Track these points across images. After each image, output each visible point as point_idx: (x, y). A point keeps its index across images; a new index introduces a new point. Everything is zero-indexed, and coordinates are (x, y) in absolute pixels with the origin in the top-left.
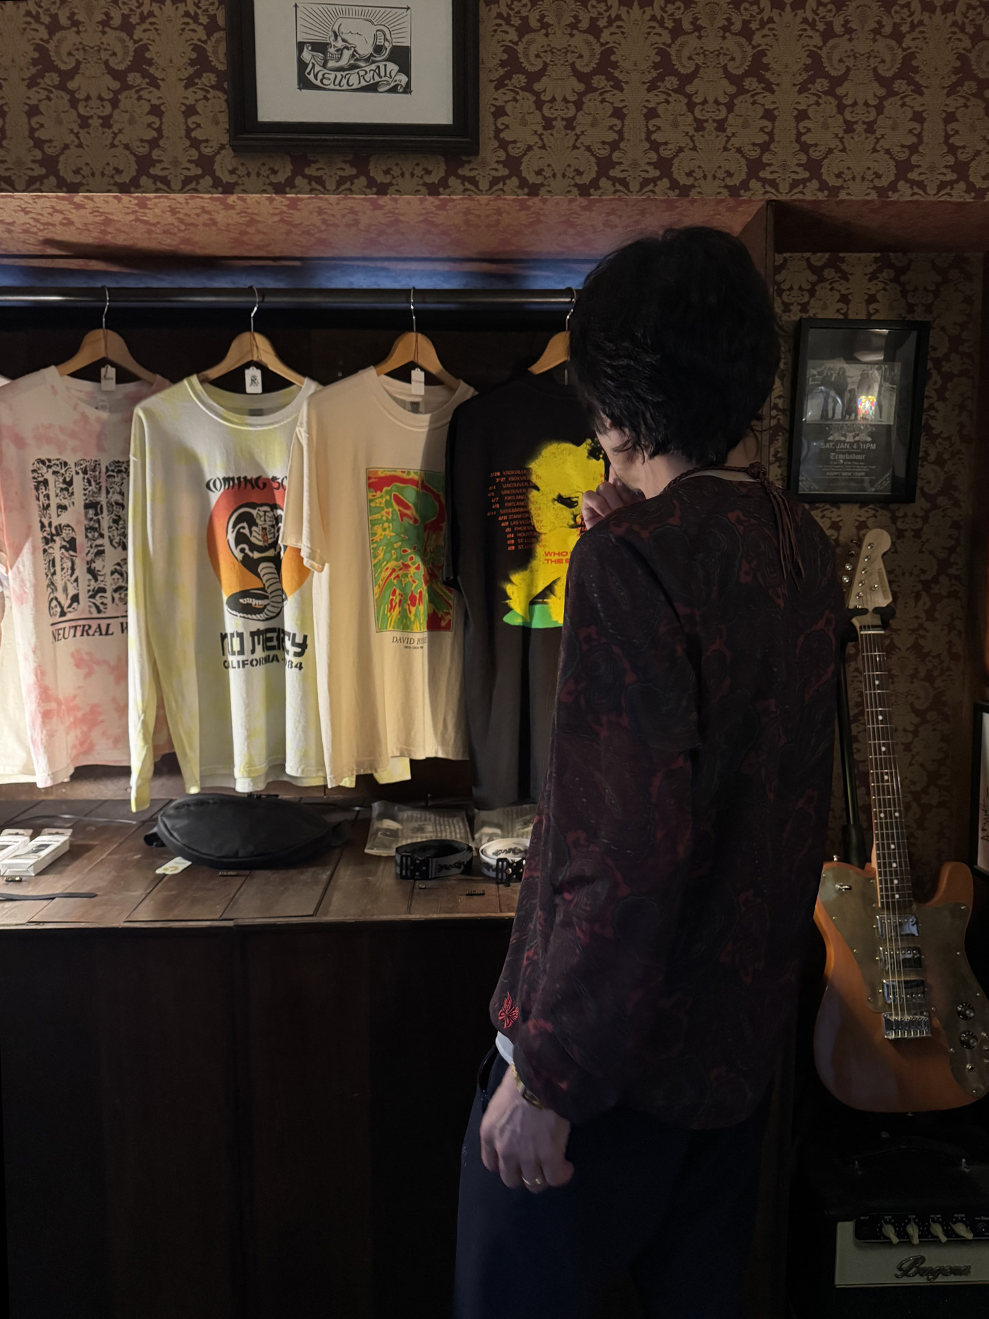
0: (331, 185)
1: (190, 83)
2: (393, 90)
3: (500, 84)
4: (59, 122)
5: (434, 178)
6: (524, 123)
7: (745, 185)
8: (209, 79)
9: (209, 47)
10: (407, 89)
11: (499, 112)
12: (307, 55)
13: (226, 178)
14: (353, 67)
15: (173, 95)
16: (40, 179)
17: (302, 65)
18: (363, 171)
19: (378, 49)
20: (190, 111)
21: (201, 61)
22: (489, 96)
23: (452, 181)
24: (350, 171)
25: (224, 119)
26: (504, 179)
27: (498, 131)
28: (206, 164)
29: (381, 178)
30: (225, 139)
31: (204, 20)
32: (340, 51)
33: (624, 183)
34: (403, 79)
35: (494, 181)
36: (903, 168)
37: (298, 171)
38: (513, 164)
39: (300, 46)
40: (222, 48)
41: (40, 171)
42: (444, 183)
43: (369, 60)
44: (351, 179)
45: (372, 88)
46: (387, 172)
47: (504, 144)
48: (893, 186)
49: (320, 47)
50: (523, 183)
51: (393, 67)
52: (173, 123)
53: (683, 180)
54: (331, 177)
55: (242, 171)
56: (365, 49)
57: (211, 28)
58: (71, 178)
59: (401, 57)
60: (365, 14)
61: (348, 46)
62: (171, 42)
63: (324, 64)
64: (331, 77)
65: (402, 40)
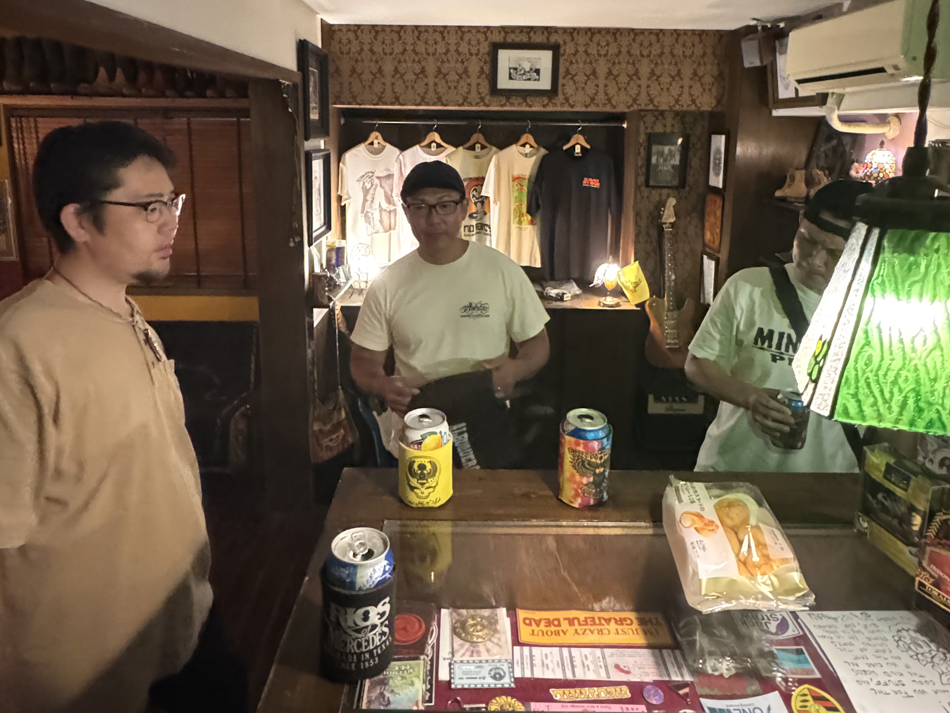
0: (516, 104)
1: (479, 77)
2: (535, 80)
3: (564, 78)
4: (443, 87)
5: (545, 101)
6: (570, 88)
7: (632, 106)
8: (485, 76)
9: (485, 68)
10: (539, 80)
11: (563, 85)
12: (512, 71)
13: (487, 101)
14: (524, 74)
15: (474, 80)
16: (437, 104)
17: (510, 74)
18: (525, 101)
19: (531, 69)
20: (479, 85)
21: (482, 71)
22: (561, 81)
23: (550, 104)
24: (522, 101)
25: (488, 87)
26: (564, 102)
27: (563, 91)
28: (482, 99)
30: (488, 92)
31: (483, 60)
32: (521, 70)
33: (598, 105)
34: (537, 77)
35: (561, 102)
36: (677, 101)
37: (507, 101)
38: (567, 99)
39: (510, 69)
40: (489, 68)
41: (437, 100)
42: (547, 104)
43: (529, 72)
44: (522, 103)
45: (529, 79)
46: (532, 101)
47: (564, 94)
48: (674, 106)
49: (515, 69)
50: (570, 105)
51: (535, 74)
52: (474, 88)
53: (615, 104)
54: (516, 101)
55: (492, 100)
56: (528, 69)
57: (485, 62)
58: (445, 102)
59: (537, 71)
60: (529, 60)
61: (523, 68)
62: (474, 67)
63: (516, 73)
64: (518, 77)
65: (538, 67)
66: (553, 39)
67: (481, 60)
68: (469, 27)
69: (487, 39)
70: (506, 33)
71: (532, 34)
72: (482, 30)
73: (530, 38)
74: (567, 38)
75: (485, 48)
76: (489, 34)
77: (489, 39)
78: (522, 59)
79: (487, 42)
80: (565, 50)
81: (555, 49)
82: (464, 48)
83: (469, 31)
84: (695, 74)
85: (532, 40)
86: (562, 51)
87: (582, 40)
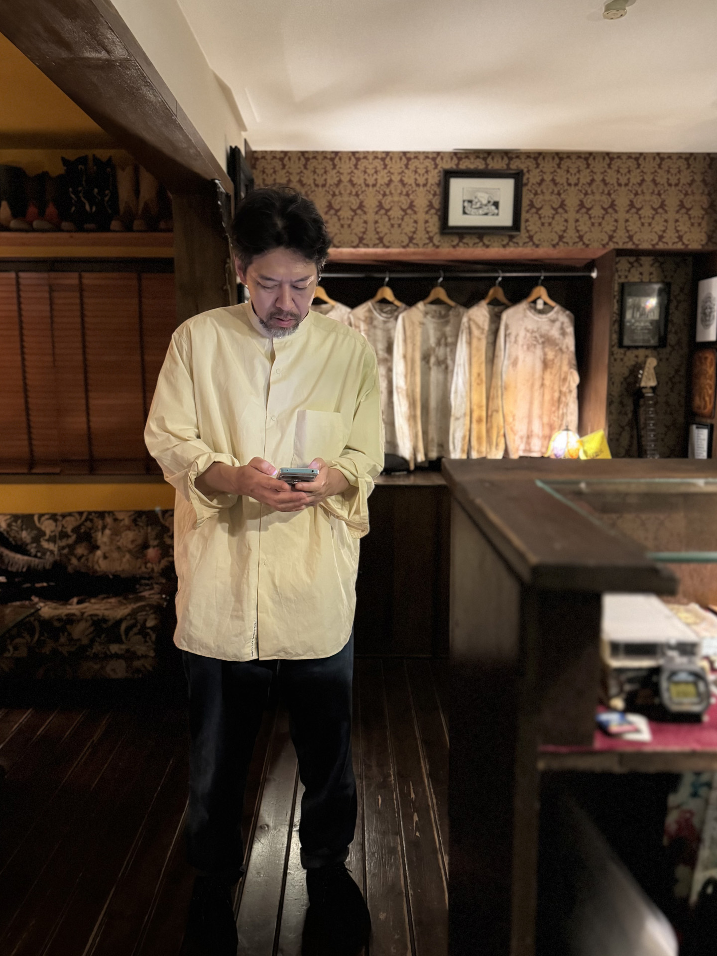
0: (471, 245)
1: (427, 212)
2: (493, 215)
3: (527, 212)
4: (384, 226)
5: (505, 243)
6: (535, 224)
7: (607, 244)
8: (433, 211)
9: (434, 201)
10: (497, 214)
11: (527, 221)
12: (466, 204)
13: (436, 243)
14: (480, 208)
15: (421, 216)
16: (378, 244)
17: (464, 207)
18: (482, 241)
19: (489, 202)
20: (426, 222)
21: (431, 206)
22: (524, 216)
24: (477, 241)
25: (437, 224)
26: (527, 243)
27: (526, 227)
28: (431, 239)
29: (486, 242)
30: (437, 230)
31: (432, 192)
32: (476, 203)
33: (567, 243)
34: (496, 211)
35: (525, 243)
36: (661, 238)
37: (460, 240)
38: (531, 238)
39: (464, 201)
40: (438, 202)
41: (377, 242)
42: (507, 245)
43: (486, 205)
44: (477, 243)
45: (486, 214)
46: (489, 241)
47: (528, 231)
48: (657, 244)
49: (470, 202)
50: (534, 244)
51: (493, 208)
52: (421, 226)
53: (587, 242)
54: (471, 243)
55: (442, 241)
56: (485, 202)
57: (435, 195)
58: (387, 244)
59: (496, 204)
60: (486, 191)
61: (479, 201)
62: (421, 200)
63: (471, 207)
64: (473, 211)
65: (496, 199)
66: (515, 165)
67: (430, 192)
68: (415, 153)
69: (436, 166)
70: (460, 159)
71: (489, 160)
72: (431, 156)
73: (487, 165)
74: (531, 163)
75: (434, 177)
76: (438, 160)
77: (439, 167)
78: (478, 190)
79: (437, 171)
80: (528, 179)
81: (518, 177)
82: (409, 178)
83: (416, 157)
84: (682, 205)
85: (490, 167)
86: (525, 181)
87: (548, 166)
